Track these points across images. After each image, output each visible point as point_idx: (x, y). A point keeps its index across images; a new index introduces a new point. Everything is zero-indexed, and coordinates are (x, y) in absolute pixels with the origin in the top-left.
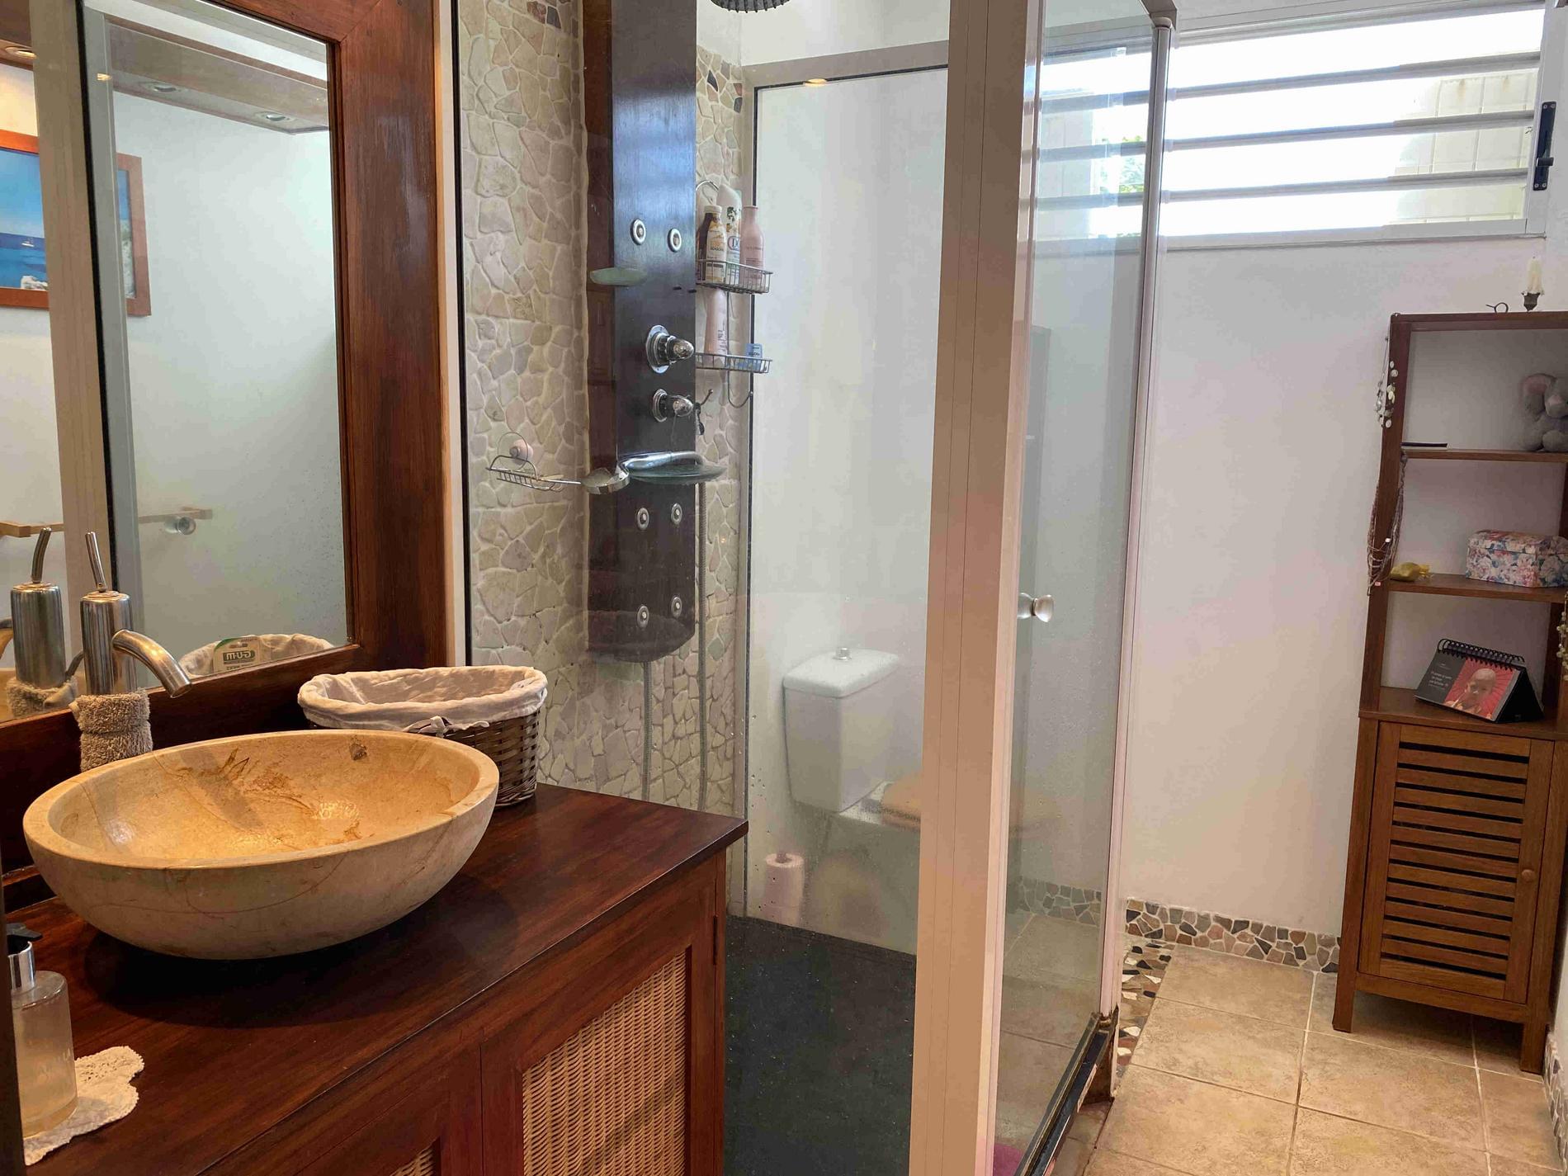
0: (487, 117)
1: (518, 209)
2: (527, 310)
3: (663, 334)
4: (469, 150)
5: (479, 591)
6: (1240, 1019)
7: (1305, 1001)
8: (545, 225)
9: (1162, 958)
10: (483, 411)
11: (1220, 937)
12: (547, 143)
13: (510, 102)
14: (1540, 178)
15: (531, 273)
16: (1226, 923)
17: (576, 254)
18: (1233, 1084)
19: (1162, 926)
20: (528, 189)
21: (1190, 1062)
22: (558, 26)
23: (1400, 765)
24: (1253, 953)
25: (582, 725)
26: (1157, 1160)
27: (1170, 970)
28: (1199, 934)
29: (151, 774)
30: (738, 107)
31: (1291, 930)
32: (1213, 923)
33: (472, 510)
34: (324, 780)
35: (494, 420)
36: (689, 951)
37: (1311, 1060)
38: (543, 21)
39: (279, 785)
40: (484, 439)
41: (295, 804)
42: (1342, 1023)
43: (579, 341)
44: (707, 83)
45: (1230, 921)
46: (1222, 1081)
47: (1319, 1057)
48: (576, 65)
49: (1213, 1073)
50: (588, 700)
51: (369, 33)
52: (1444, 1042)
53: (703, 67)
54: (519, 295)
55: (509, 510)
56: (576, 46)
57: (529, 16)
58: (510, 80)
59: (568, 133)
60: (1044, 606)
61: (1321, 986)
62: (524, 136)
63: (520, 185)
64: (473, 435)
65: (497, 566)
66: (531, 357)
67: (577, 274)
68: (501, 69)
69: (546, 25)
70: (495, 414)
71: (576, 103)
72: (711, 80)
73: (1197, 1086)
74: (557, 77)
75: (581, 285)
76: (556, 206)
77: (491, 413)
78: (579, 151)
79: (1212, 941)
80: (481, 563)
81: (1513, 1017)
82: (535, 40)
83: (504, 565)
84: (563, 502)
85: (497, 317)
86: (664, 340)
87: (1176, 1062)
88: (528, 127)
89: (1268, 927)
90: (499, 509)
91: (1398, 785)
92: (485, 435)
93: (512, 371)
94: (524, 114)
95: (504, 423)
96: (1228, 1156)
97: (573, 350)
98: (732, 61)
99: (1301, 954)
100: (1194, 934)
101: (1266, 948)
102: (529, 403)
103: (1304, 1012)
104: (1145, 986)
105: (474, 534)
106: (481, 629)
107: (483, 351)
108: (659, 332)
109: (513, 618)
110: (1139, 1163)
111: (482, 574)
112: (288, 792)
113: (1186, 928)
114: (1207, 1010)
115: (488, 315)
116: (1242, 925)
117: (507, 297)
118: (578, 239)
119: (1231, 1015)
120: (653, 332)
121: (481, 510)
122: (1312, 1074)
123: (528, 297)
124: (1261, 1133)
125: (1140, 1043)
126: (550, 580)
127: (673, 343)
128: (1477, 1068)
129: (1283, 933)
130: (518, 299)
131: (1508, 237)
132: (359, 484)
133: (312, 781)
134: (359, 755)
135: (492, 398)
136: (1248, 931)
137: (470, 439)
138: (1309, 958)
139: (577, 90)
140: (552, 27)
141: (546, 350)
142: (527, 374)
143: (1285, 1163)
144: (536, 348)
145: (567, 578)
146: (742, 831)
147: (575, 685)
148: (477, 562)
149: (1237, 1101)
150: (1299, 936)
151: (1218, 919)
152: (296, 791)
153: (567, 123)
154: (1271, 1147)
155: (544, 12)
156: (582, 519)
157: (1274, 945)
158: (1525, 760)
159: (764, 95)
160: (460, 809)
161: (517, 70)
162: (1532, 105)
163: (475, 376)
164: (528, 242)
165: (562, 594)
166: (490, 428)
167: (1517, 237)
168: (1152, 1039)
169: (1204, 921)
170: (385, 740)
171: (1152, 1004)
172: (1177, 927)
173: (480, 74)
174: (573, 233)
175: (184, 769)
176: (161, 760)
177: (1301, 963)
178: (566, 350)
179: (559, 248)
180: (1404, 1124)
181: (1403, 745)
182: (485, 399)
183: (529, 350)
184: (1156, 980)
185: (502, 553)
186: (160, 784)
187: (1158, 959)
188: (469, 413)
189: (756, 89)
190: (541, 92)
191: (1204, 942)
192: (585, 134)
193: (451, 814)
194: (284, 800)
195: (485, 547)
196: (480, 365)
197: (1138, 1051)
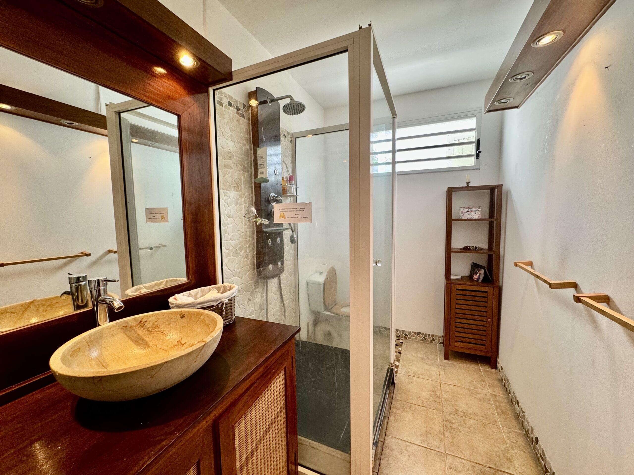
0: (225, 139)
1: (234, 163)
2: (238, 189)
3: (274, 195)
4: (220, 147)
5: (225, 263)
6: (422, 359)
7: (436, 352)
8: (242, 168)
9: (401, 343)
10: (226, 215)
11: (414, 337)
12: (242, 147)
13: (231, 136)
14: (478, 156)
15: (239, 180)
16: (415, 333)
17: (251, 176)
18: (424, 377)
19: (400, 335)
20: (237, 158)
21: (412, 372)
22: (245, 118)
23: (457, 294)
24: (422, 340)
25: (256, 297)
26: (409, 401)
27: (404, 346)
28: (409, 336)
29: (112, 329)
30: (291, 141)
31: (431, 334)
32: (412, 333)
33: (223, 242)
34: (171, 325)
35: (229, 218)
36: (285, 368)
37: (441, 369)
38: (240, 116)
39: (157, 328)
40: (226, 223)
41: (162, 333)
42: (446, 358)
43: (252, 197)
44: (283, 136)
45: (416, 333)
46: (421, 376)
47: (443, 368)
48: (249, 127)
49: (418, 374)
50: (257, 290)
51: (190, 114)
52: (472, 362)
53: (282, 132)
54: (235, 185)
55: (234, 241)
56: (249, 124)
57: (237, 115)
58: (232, 130)
59: (248, 145)
60: (379, 262)
61: (439, 348)
62: (236, 145)
63: (235, 157)
64: (223, 222)
65: (230, 256)
66: (239, 201)
67: (251, 180)
68: (229, 127)
69: (241, 118)
70: (229, 216)
71: (250, 138)
72: (284, 135)
73: (415, 379)
74: (245, 131)
75: (252, 183)
76: (245, 163)
77: (228, 216)
78: (251, 150)
79: (412, 338)
80: (226, 256)
81: (488, 355)
82: (238, 121)
83: (233, 256)
84: (248, 239)
85: (229, 191)
86: (274, 196)
87: (409, 372)
88: (237, 143)
89: (425, 334)
90: (231, 241)
91: (456, 299)
92: (227, 222)
93: (234, 205)
94: (235, 139)
95: (232, 219)
96: (426, 399)
97: (250, 199)
98: (289, 131)
99: (434, 340)
100: (408, 336)
101: (425, 339)
102: (239, 213)
103: (437, 356)
104: (398, 351)
105: (223, 248)
106: (227, 273)
107: (225, 200)
108: (273, 194)
109: (236, 270)
110: (405, 403)
111: (226, 259)
112: (160, 330)
113: (406, 335)
114: (414, 356)
115: (227, 190)
116: (419, 333)
117: (232, 186)
118: (251, 172)
119: (420, 358)
120: (271, 195)
121: (226, 242)
122: (442, 373)
123: (238, 186)
124: (433, 391)
125: (399, 367)
126: (246, 259)
127: (276, 197)
128: (480, 368)
129: (429, 335)
130: (235, 186)
131: (471, 170)
132: (189, 236)
133: (168, 326)
134: (183, 317)
135: (228, 212)
136: (421, 335)
137: (222, 223)
138: (436, 341)
139: (250, 135)
140: (243, 118)
141: (243, 199)
142: (238, 206)
143: (441, 400)
144: (240, 199)
145: (250, 258)
146: (299, 330)
147: (253, 286)
148: (225, 255)
149: (426, 382)
150: (433, 336)
151: (413, 332)
152: (162, 330)
153: (247, 142)
154: (436, 395)
155: (240, 114)
156: (254, 243)
157: (427, 338)
158: (487, 292)
159: (297, 139)
160: (208, 339)
161: (233, 128)
162: (474, 140)
163: (223, 206)
164: (237, 172)
165: (249, 263)
166: (228, 220)
167: (473, 169)
168: (402, 366)
169: (410, 333)
170: (191, 312)
171: (400, 355)
172: (403, 334)
173: (223, 128)
174: (250, 170)
175: (124, 326)
176: (115, 324)
177: (434, 342)
178: (248, 200)
179: (246, 174)
180: (467, 385)
181: (457, 290)
182: (226, 213)
183: (238, 199)
184: (400, 349)
185: (232, 253)
186: (115, 332)
187: (400, 343)
188: (221, 216)
189: (295, 138)
190: (240, 134)
191: (410, 338)
192: (252, 146)
193: (205, 342)
194: (158, 333)
195: (227, 251)
196: (225, 203)
197: (399, 369)
